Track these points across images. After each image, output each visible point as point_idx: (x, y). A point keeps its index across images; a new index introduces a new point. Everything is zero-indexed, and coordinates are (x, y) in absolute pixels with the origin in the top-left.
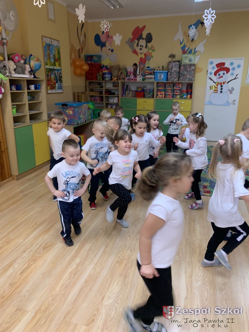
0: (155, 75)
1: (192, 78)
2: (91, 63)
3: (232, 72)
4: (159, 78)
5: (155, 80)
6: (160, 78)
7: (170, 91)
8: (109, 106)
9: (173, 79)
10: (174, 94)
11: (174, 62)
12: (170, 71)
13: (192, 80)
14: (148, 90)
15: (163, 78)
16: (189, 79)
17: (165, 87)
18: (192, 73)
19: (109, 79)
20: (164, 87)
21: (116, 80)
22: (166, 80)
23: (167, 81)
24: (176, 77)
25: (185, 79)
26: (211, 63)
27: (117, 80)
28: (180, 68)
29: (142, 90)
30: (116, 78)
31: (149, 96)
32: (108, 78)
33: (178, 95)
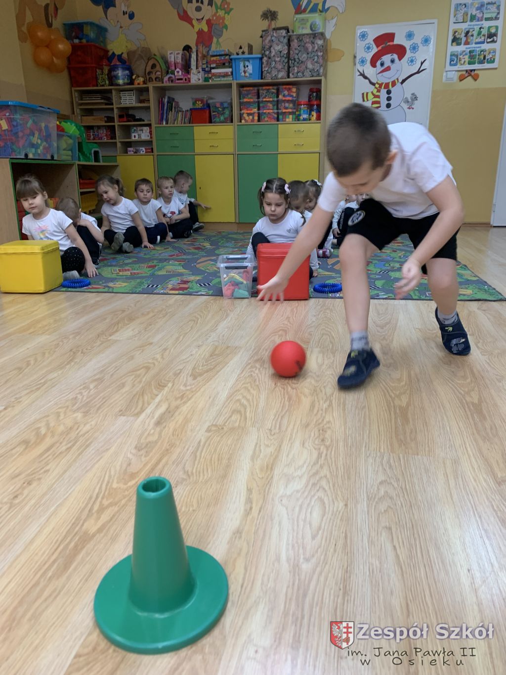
0: (232, 68)
1: (318, 68)
2: (80, 42)
3: (412, 55)
4: (243, 74)
5: (233, 80)
6: (245, 72)
7: (270, 105)
8: (129, 149)
9: (274, 73)
10: (280, 111)
11: (274, 29)
12: (267, 53)
13: (318, 75)
14: (218, 105)
15: (251, 72)
16: (312, 71)
17: (258, 97)
18: (318, 56)
19: (126, 81)
20: (256, 97)
21: (142, 83)
22: (260, 78)
23: (262, 79)
24: (282, 68)
25: (303, 73)
26: (363, 36)
27: (144, 83)
28: (289, 45)
29: (205, 107)
30: (141, 79)
31: (222, 118)
32: (123, 79)
33: (290, 113)
